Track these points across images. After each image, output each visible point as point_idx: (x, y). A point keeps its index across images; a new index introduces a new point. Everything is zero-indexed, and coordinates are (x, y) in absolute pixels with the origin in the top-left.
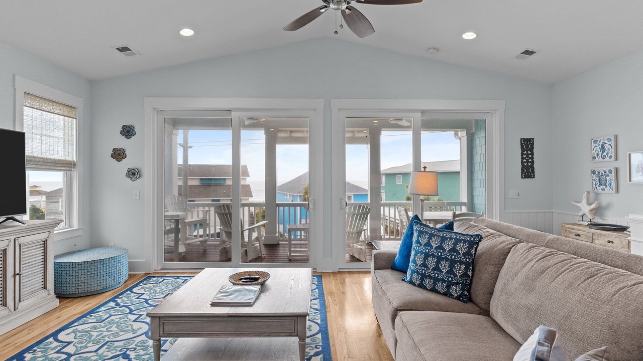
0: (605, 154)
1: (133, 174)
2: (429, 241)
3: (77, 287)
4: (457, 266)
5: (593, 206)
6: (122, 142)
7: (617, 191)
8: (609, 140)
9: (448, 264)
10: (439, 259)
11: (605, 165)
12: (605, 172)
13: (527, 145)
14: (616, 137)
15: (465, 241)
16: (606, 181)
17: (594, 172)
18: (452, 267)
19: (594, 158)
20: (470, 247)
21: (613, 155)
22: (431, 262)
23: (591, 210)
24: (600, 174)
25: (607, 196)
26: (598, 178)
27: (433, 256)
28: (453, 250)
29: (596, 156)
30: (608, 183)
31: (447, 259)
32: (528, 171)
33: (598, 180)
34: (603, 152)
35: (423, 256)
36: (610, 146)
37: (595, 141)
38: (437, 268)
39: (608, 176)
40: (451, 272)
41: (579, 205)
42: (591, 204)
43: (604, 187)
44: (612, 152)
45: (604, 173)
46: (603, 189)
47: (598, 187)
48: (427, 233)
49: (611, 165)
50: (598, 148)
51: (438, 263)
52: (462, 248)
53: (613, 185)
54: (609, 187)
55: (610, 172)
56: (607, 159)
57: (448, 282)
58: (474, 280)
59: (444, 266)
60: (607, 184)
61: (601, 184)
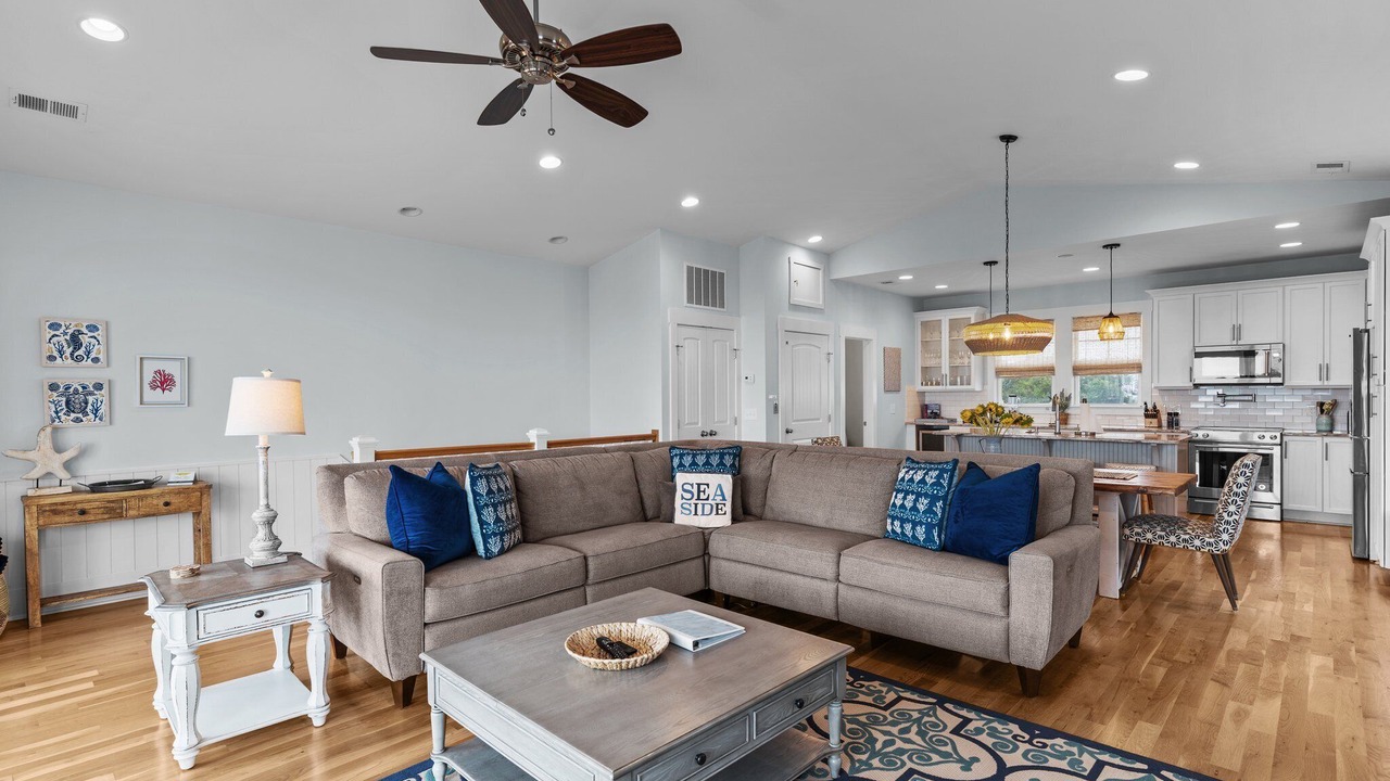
0: (81, 352)
7: (111, 422)
8: (92, 328)
11: (84, 375)
12: (84, 388)
14: (107, 325)
16: (86, 403)
17: (52, 387)
19: (52, 358)
24: (71, 390)
25: (87, 432)
26: (64, 399)
29: (56, 354)
30: (90, 407)
33: (63, 403)
34: (75, 349)
36: (93, 340)
37: (56, 325)
39: (91, 394)
43: (80, 415)
45: (81, 390)
46: (77, 421)
47: (63, 417)
49: (100, 375)
50: (62, 339)
54: (92, 416)
55: (99, 387)
56: (87, 363)
60: (88, 410)
61: (70, 410)
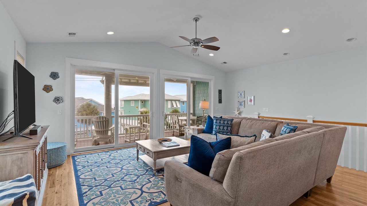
0: (241, 96)
1: (57, 100)
2: (220, 122)
3: (50, 163)
4: (229, 128)
5: (239, 112)
6: (50, 82)
7: (245, 107)
8: (243, 92)
9: (226, 127)
10: (224, 126)
11: (242, 100)
13: (220, 92)
14: (244, 91)
15: (230, 121)
17: (238, 102)
18: (227, 128)
19: (239, 97)
20: (231, 122)
21: (244, 97)
22: (221, 128)
23: (238, 113)
25: (242, 109)
26: (240, 103)
27: (222, 126)
28: (228, 123)
30: (242, 105)
31: (226, 126)
32: (220, 101)
35: (219, 126)
36: (243, 94)
37: (239, 92)
38: (223, 129)
39: (242, 103)
40: (227, 129)
41: (235, 112)
42: (238, 111)
44: (243, 96)
46: (241, 107)
48: (219, 120)
49: (243, 100)
50: (240, 94)
51: (223, 127)
52: (229, 122)
53: (244, 105)
56: (242, 98)
57: (227, 132)
58: (232, 131)
59: (225, 128)
61: (240, 105)
